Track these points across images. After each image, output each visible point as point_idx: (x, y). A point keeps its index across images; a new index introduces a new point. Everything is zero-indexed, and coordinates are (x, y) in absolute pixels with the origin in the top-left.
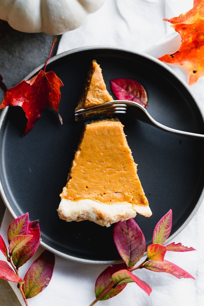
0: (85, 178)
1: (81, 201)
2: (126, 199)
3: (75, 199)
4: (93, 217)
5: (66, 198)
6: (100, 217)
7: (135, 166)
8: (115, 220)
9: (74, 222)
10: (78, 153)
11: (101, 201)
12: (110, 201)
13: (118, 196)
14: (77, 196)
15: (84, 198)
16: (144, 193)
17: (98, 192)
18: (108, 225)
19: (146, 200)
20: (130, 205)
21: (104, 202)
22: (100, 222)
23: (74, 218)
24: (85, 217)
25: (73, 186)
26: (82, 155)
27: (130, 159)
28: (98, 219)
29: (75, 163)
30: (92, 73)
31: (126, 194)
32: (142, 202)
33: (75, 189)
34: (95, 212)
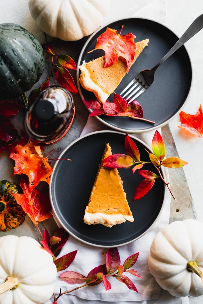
0: (98, 201)
1: (96, 214)
2: (120, 212)
3: (93, 213)
4: (103, 222)
5: (88, 212)
6: (106, 222)
7: (125, 194)
8: (114, 224)
9: (92, 225)
10: (94, 188)
11: (106, 213)
12: (111, 213)
13: (116, 210)
14: (94, 211)
15: (98, 212)
16: (129, 209)
17: (105, 209)
18: (111, 227)
19: (131, 213)
20: (122, 215)
21: (108, 214)
22: (106, 225)
23: (93, 223)
24: (98, 222)
25: (92, 205)
26: (96, 189)
27: (122, 191)
28: (105, 223)
29: (92, 193)
30: (106, 151)
31: (120, 209)
32: (129, 214)
33: (93, 207)
34: (103, 219)
